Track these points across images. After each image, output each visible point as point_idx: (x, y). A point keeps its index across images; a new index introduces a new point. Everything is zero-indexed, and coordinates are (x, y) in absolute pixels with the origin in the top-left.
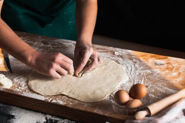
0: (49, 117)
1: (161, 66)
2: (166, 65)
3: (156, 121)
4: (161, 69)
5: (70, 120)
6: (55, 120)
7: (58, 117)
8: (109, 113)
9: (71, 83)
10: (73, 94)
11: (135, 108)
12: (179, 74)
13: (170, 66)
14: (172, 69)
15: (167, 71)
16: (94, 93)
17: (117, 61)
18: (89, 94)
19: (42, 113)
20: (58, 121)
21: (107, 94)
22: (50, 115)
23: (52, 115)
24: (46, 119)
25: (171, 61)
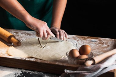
0: (24, 71)
1: (96, 42)
2: (99, 42)
3: (100, 66)
4: (96, 43)
5: (39, 72)
6: (28, 72)
7: (30, 70)
8: (66, 64)
9: (37, 51)
10: (39, 56)
11: (84, 59)
12: (108, 46)
13: (101, 42)
14: (103, 43)
15: (100, 44)
16: (54, 56)
17: (66, 40)
18: (50, 56)
19: (18, 68)
20: (30, 72)
21: (63, 56)
22: (24, 69)
23: (26, 70)
24: (22, 71)
25: (101, 40)
